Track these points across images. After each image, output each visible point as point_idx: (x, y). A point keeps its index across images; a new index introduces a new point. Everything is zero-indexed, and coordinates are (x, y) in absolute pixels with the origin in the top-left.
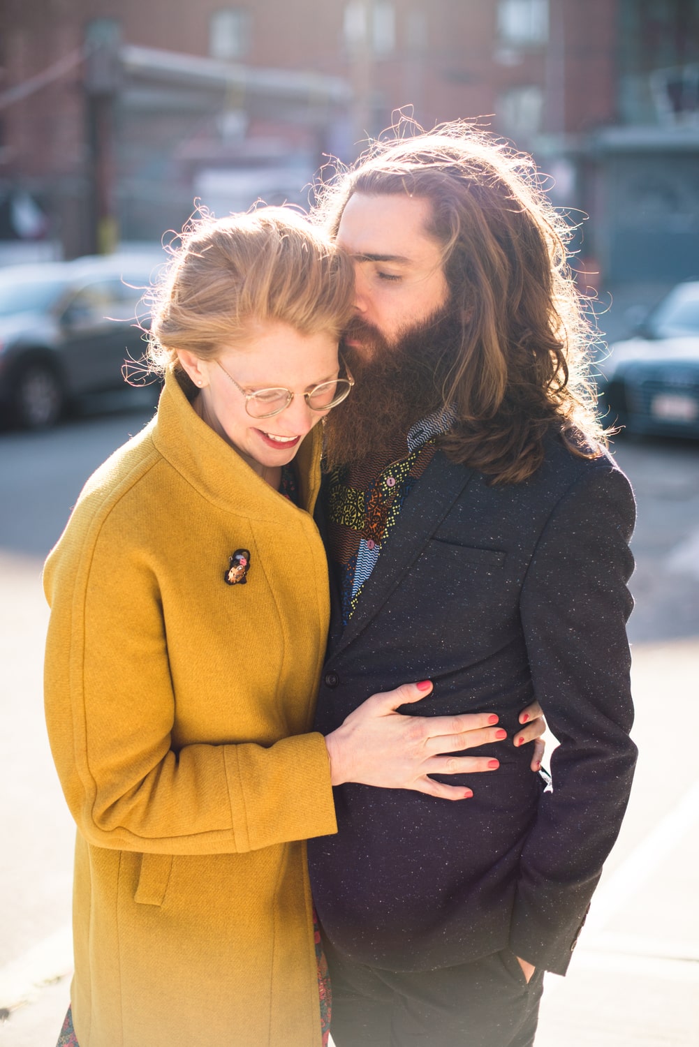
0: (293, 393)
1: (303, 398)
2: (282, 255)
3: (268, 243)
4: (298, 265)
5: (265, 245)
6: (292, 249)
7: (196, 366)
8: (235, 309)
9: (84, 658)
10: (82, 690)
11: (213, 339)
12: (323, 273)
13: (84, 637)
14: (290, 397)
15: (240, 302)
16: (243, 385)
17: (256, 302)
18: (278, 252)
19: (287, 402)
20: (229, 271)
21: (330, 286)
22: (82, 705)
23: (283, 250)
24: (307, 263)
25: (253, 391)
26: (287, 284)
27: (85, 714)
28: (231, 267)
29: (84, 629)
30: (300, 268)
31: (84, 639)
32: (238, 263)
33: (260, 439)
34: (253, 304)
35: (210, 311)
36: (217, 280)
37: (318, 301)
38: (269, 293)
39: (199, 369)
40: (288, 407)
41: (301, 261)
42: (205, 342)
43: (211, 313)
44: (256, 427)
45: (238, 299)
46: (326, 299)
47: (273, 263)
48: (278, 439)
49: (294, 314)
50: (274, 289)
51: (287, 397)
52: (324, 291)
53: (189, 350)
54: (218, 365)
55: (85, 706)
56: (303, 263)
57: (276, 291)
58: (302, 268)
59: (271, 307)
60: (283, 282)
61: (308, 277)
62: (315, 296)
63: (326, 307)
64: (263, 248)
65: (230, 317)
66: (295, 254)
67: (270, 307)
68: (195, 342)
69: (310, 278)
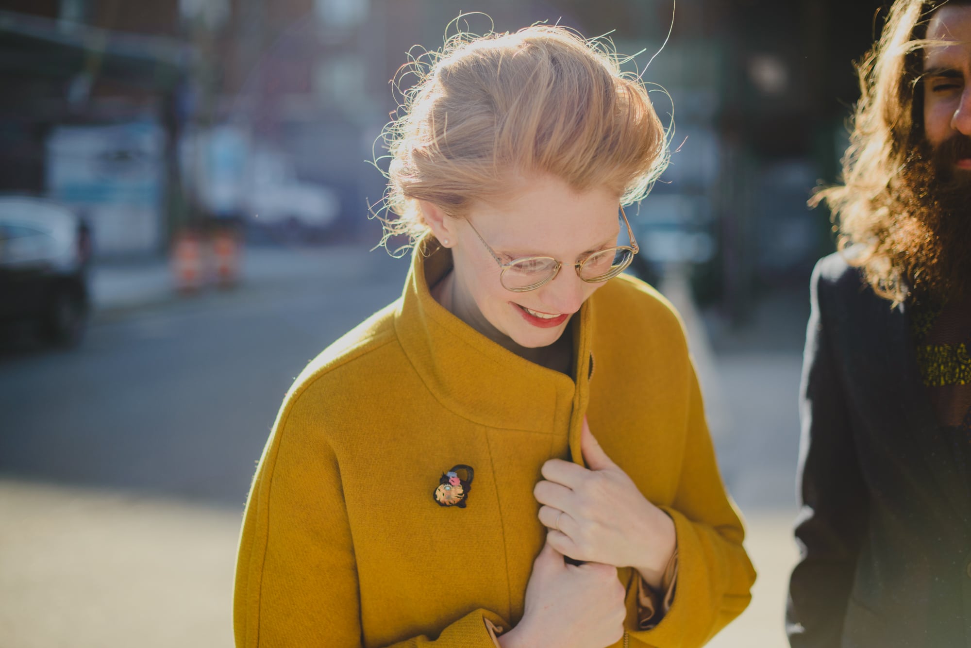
0: (560, 262)
1: (574, 267)
2: (553, 89)
3: (537, 72)
4: (573, 104)
5: (532, 75)
6: (566, 81)
7: (442, 222)
8: (491, 155)
9: (264, 559)
10: (258, 597)
11: (461, 191)
12: (605, 113)
13: (268, 534)
14: (557, 266)
15: (498, 147)
16: (498, 249)
17: (519, 148)
18: (549, 85)
19: (553, 272)
20: (486, 106)
21: (612, 130)
22: (257, 615)
23: (555, 82)
24: (585, 99)
25: (512, 259)
26: (559, 126)
27: (259, 627)
28: (489, 101)
29: (268, 524)
30: (576, 106)
31: (268, 537)
32: (497, 97)
33: (518, 316)
34: (515, 151)
35: (461, 155)
36: (470, 116)
37: (597, 149)
38: (536, 137)
39: (445, 225)
40: (553, 279)
41: (578, 97)
42: (455, 195)
43: (461, 158)
44: (513, 301)
45: (496, 142)
46: (608, 146)
47: (541, 100)
48: (540, 315)
49: (567, 164)
50: (543, 132)
51: (554, 267)
52: (605, 138)
53: (432, 201)
54: (468, 224)
55: (259, 617)
56: (580, 98)
57: (544, 135)
58: (578, 106)
59: (538, 154)
60: (555, 122)
61: (585, 118)
62: (594, 142)
63: (607, 157)
64: (530, 79)
65: (486, 165)
66: (570, 87)
67: (536, 155)
68: (440, 193)
69: (588, 118)
